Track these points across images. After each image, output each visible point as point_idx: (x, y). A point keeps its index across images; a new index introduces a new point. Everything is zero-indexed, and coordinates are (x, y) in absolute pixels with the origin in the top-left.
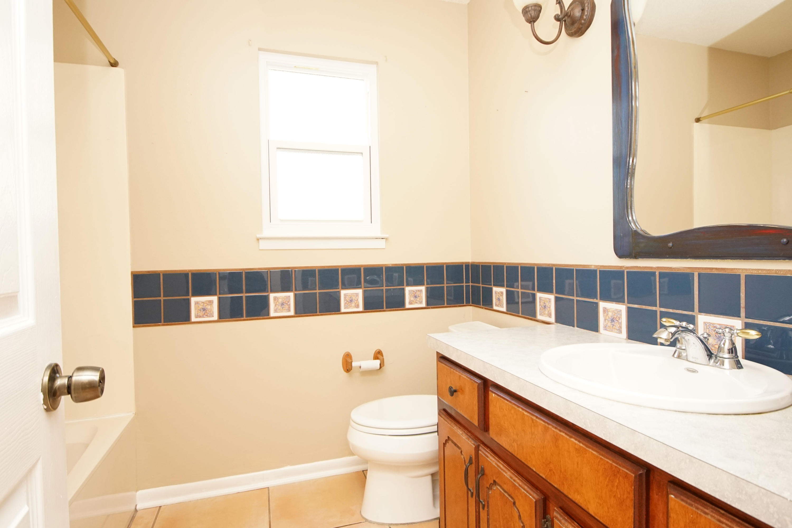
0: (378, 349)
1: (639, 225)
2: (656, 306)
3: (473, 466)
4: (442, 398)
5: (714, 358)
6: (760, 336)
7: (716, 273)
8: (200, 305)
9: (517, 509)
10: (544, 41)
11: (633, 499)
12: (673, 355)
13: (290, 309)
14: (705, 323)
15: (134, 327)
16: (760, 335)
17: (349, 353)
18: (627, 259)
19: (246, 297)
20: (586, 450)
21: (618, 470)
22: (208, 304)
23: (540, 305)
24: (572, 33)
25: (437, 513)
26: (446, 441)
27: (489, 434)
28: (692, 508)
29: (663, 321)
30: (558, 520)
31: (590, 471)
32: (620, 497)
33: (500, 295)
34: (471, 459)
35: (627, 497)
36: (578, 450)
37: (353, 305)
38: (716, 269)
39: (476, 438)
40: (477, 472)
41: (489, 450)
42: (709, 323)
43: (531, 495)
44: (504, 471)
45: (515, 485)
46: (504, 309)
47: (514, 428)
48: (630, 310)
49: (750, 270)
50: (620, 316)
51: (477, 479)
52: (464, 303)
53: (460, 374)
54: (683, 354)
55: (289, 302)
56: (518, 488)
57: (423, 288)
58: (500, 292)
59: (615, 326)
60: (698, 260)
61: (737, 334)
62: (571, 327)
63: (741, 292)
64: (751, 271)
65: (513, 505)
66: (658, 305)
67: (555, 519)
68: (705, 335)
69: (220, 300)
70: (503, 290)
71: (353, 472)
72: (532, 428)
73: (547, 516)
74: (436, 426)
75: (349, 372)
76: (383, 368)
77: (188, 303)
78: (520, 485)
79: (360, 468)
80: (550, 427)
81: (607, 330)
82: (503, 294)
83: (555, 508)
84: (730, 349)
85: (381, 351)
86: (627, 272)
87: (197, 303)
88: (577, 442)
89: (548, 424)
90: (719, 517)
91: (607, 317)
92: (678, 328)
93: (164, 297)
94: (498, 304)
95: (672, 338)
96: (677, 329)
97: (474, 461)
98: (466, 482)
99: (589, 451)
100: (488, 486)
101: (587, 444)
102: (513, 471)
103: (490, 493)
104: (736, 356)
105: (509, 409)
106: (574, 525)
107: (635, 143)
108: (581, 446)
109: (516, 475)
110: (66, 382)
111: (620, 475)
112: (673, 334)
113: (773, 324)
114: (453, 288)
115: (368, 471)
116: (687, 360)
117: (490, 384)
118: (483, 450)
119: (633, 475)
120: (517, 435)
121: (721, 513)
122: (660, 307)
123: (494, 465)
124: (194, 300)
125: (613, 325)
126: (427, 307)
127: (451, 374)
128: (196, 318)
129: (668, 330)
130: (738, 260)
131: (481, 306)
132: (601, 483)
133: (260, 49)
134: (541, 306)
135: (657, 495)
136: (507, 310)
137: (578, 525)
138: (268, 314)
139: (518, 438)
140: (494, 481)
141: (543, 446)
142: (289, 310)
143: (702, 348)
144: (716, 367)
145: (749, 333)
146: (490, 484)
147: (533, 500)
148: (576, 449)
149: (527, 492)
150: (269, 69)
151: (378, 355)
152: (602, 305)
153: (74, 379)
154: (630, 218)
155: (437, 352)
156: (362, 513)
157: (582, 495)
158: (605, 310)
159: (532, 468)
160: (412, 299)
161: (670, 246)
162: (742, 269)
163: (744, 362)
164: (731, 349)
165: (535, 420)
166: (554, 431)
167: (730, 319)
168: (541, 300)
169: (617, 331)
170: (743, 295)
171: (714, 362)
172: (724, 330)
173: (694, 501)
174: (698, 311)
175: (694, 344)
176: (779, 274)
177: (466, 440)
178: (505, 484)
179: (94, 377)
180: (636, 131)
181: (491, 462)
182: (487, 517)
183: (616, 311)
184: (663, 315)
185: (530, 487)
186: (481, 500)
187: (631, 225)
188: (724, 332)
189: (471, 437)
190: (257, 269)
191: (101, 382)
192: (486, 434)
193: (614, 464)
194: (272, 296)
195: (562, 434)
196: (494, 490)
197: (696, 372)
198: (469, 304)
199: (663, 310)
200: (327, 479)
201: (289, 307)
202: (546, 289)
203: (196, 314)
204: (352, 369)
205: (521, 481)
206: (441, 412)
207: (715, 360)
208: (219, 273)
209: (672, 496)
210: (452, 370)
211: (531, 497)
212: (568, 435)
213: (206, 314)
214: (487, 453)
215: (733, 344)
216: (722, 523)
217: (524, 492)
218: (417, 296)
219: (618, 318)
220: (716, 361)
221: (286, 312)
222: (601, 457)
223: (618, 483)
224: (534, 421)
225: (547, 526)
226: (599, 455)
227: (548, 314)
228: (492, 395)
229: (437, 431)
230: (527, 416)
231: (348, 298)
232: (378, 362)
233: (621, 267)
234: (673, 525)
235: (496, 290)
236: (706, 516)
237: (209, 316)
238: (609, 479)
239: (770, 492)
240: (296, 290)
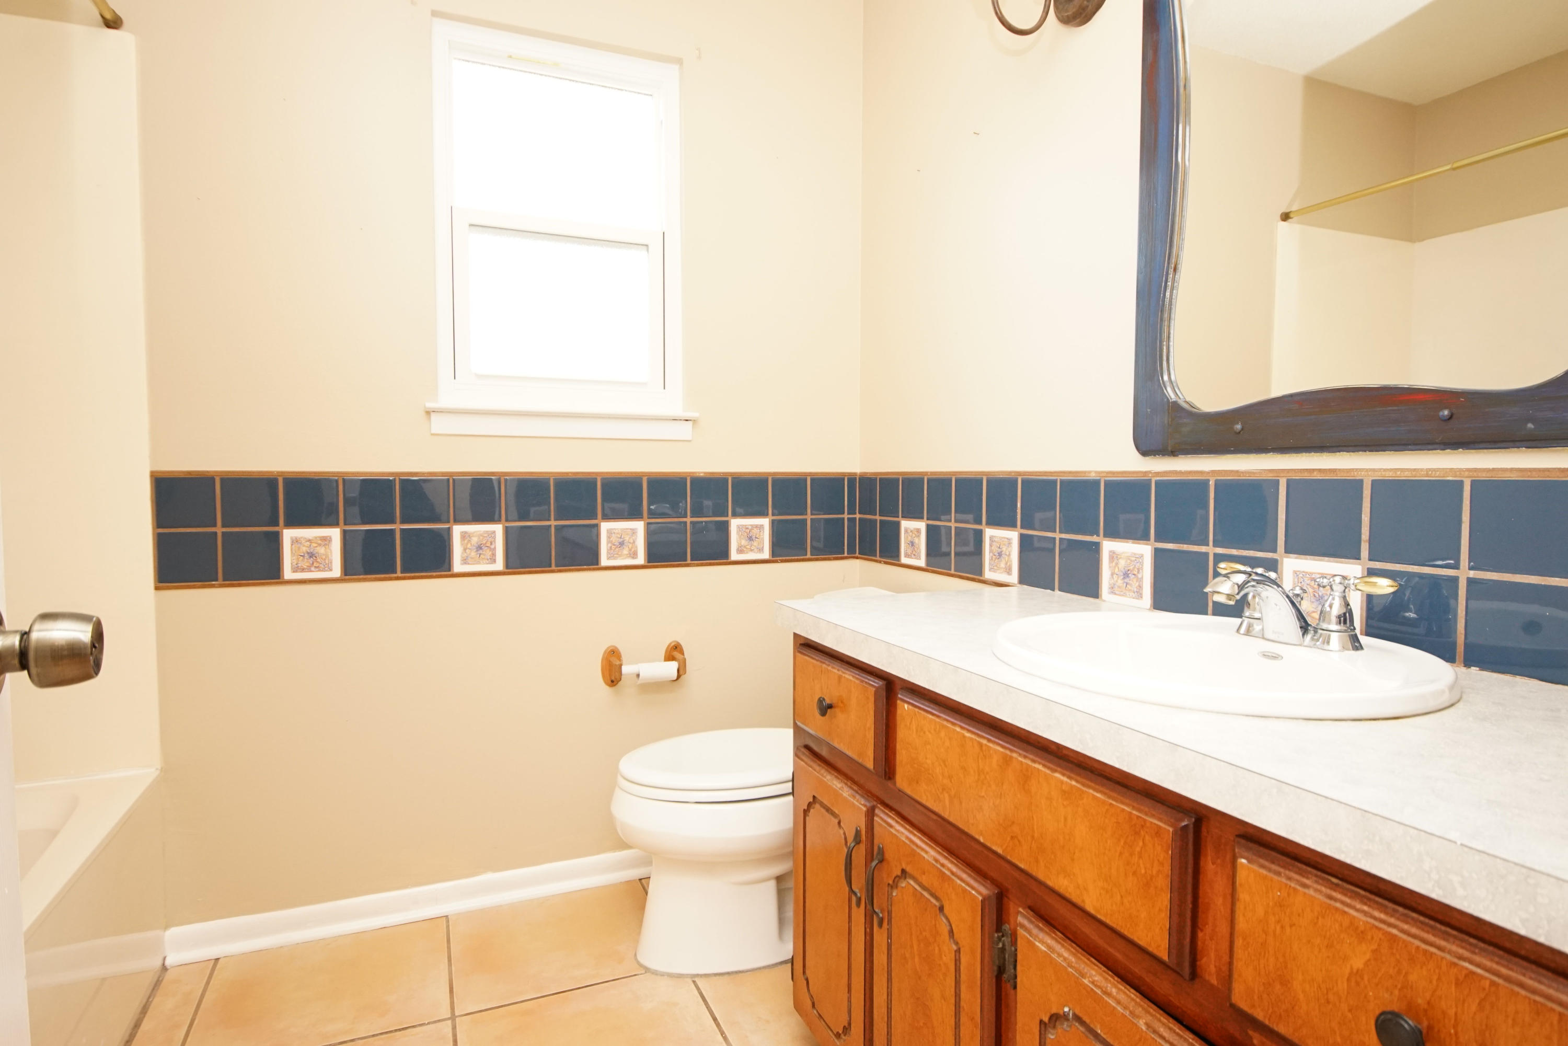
0: (675, 641)
1: (1180, 391)
2: (1208, 545)
3: (862, 847)
4: (803, 723)
5: (1312, 632)
6: (1396, 588)
7: (1319, 478)
8: (301, 546)
9: (947, 918)
10: (1015, 27)
11: (1170, 874)
12: (1238, 630)
13: (494, 558)
14: (1295, 572)
15: (157, 588)
16: (1397, 586)
17: (616, 648)
18: (1157, 456)
19: (402, 530)
20: (1083, 792)
21: (1143, 823)
22: (320, 545)
23: (991, 551)
24: (1067, 16)
25: (787, 950)
26: (810, 805)
27: (895, 783)
28: (1279, 879)
29: (1221, 568)
30: (1026, 929)
31: (1090, 830)
32: (1146, 873)
33: (915, 535)
34: (858, 833)
35: (1159, 872)
36: (1066, 794)
37: (626, 552)
38: (1320, 470)
39: (868, 794)
40: (870, 856)
41: (893, 814)
42: (1303, 572)
43: (973, 888)
44: (923, 849)
45: (944, 873)
46: (922, 563)
47: (945, 764)
48: (1158, 554)
49: (1380, 471)
50: (1141, 566)
51: (870, 871)
52: (844, 554)
53: (840, 673)
54: (1255, 626)
55: (493, 543)
56: (949, 878)
57: (765, 522)
58: (915, 529)
59: (1131, 585)
60: (1287, 456)
61: (1356, 586)
62: (1049, 591)
63: (1363, 513)
64: (1383, 473)
65: (938, 911)
66: (1211, 543)
67: (1020, 928)
68: (1298, 591)
69: (345, 535)
70: (921, 525)
71: (621, 882)
72: (980, 761)
73: (1003, 927)
74: (790, 784)
75: (615, 685)
76: (683, 677)
77: (275, 540)
78: (953, 873)
79: (634, 873)
80: (1014, 755)
81: (1115, 594)
82: (920, 533)
83: (1021, 909)
84: (1340, 615)
85: (681, 646)
86: (1157, 482)
87: (295, 541)
88: (1065, 779)
89: (1011, 751)
90: (1329, 892)
91: (1117, 568)
92: (1250, 575)
93: (223, 526)
94: (910, 554)
95: (1238, 594)
96: (1248, 577)
97: (864, 837)
98: (849, 882)
99: (1087, 792)
100: (891, 882)
101: (1084, 781)
102: (940, 848)
103: (894, 894)
104: (1352, 628)
105: (935, 730)
106: (1056, 937)
107: (1180, 235)
108: (1074, 785)
109: (947, 855)
110: (17, 643)
111: (1147, 832)
112: (1241, 587)
113: (1417, 569)
114: (822, 524)
115: (651, 880)
116: (1263, 638)
117: (898, 685)
118: (882, 815)
119: (1171, 830)
120: (950, 777)
121: (1332, 883)
122: (1215, 545)
123: (904, 839)
124: (289, 535)
125: (1127, 584)
126: (771, 558)
127: (822, 674)
128: (294, 572)
129: (1231, 579)
130: (1361, 452)
131: (878, 558)
132: (1109, 850)
133: (435, 14)
134: (993, 553)
135: (1213, 864)
136: (928, 563)
137: (1062, 936)
138: (449, 568)
139: (952, 783)
140: (903, 871)
141: (999, 793)
142: (493, 560)
143: (1291, 614)
144: (1315, 648)
145: (1376, 583)
146: (895, 878)
147: (978, 899)
148: (1064, 792)
149: (968, 884)
150: (455, 59)
151: (674, 652)
152: (1109, 546)
153: (35, 636)
154: (1166, 378)
155: (795, 634)
156: (639, 958)
157: (1072, 877)
158: (1113, 556)
159: (977, 837)
160: (744, 542)
161: (1237, 429)
162: (1367, 470)
163: (1364, 640)
164: (1342, 615)
165: (986, 745)
166: (1021, 762)
167: (1342, 563)
168: (993, 541)
169: (1133, 594)
170: (1366, 518)
171: (1312, 639)
172: (1331, 580)
173: (1284, 867)
174: (1284, 551)
175: (1276, 605)
176: (1432, 477)
177: (850, 798)
178: (924, 874)
179: (82, 634)
180: (1182, 211)
181: (898, 835)
182: (888, 941)
183: (1134, 557)
184: (1219, 558)
185: (972, 874)
186: (877, 910)
187: (1168, 393)
188: (1333, 583)
189: (859, 792)
190: (425, 473)
191: (95, 647)
192: (889, 784)
193: (1134, 812)
194: (458, 530)
195: (1037, 766)
196: (903, 887)
197: (1280, 658)
198: (854, 555)
199: (1220, 550)
200: (568, 898)
201: (494, 555)
202: (1002, 520)
203: (294, 564)
204: (621, 680)
205: (956, 865)
206: (800, 750)
207: (1314, 636)
208: (344, 480)
209: (1244, 861)
210: (824, 666)
211: (973, 892)
212: (1049, 768)
213: (315, 565)
214: (890, 820)
215: (1347, 605)
216: (1336, 900)
217: (961, 886)
218: (754, 537)
219: (1137, 570)
220: (1315, 638)
221: (487, 564)
222: (1111, 801)
223: (1142, 848)
224: (984, 748)
225: (1004, 945)
226: (1107, 800)
227: (1006, 567)
228: (904, 706)
229: (793, 793)
230: (971, 739)
231: (614, 539)
232: (673, 666)
233: (1146, 472)
234: (1244, 915)
235: (907, 526)
236: (1306, 891)
237: (321, 569)
238: (1125, 843)
239: (1425, 832)
240: (507, 520)
